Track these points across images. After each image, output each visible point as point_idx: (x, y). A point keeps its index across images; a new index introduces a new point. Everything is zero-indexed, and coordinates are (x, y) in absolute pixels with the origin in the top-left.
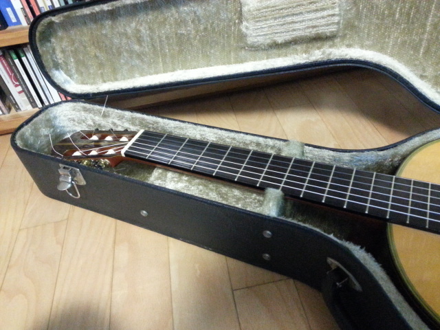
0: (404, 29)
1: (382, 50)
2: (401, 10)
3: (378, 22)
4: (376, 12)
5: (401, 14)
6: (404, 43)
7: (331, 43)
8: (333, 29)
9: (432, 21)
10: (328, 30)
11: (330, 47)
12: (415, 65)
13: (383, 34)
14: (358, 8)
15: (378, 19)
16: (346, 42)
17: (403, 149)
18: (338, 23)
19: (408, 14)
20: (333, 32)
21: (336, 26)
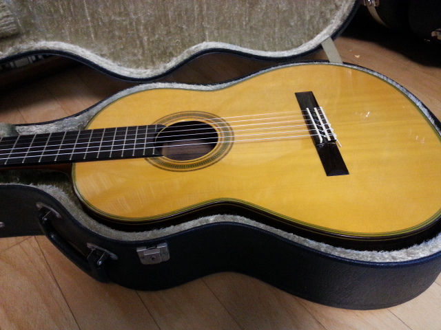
0: (72, 20)
1: (63, 39)
2: (62, 6)
3: (49, 17)
4: (45, 11)
5: (64, 10)
6: (77, 31)
7: (20, 40)
8: (13, 27)
9: (89, 12)
10: (10, 29)
11: (21, 43)
12: (93, 47)
13: (58, 27)
14: (28, 8)
15: (48, 15)
16: (32, 37)
17: (94, 111)
18: (15, 22)
19: (70, 9)
20: (14, 30)
21: (14, 25)
